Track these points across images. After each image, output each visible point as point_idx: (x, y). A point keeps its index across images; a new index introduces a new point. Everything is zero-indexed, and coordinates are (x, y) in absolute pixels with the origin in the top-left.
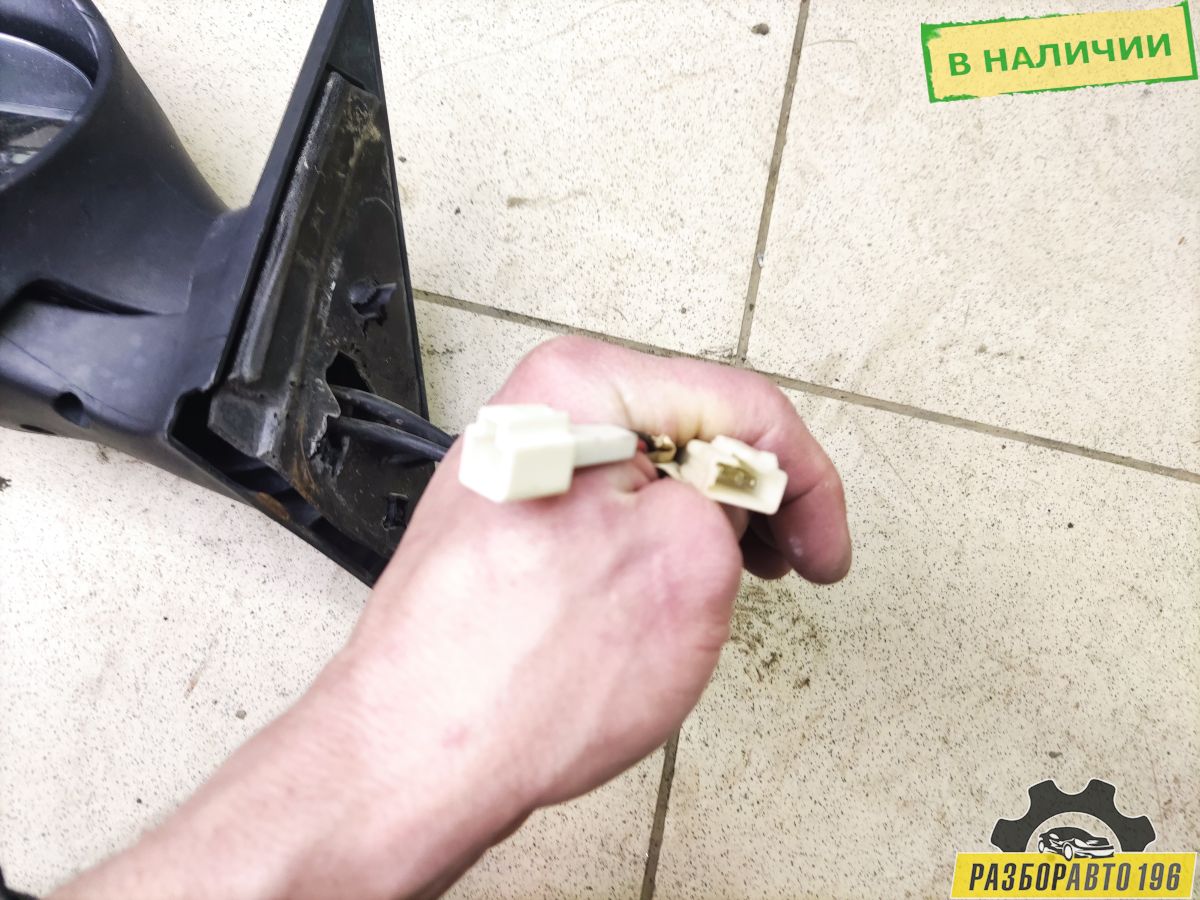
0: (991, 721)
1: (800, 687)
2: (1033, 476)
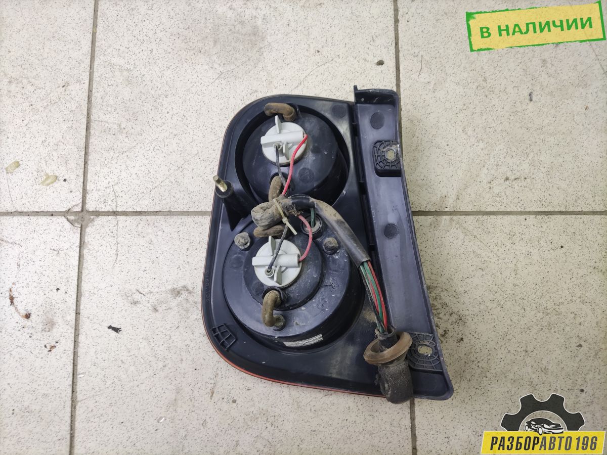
0: (544, 338)
1: (459, 342)
2: (541, 229)
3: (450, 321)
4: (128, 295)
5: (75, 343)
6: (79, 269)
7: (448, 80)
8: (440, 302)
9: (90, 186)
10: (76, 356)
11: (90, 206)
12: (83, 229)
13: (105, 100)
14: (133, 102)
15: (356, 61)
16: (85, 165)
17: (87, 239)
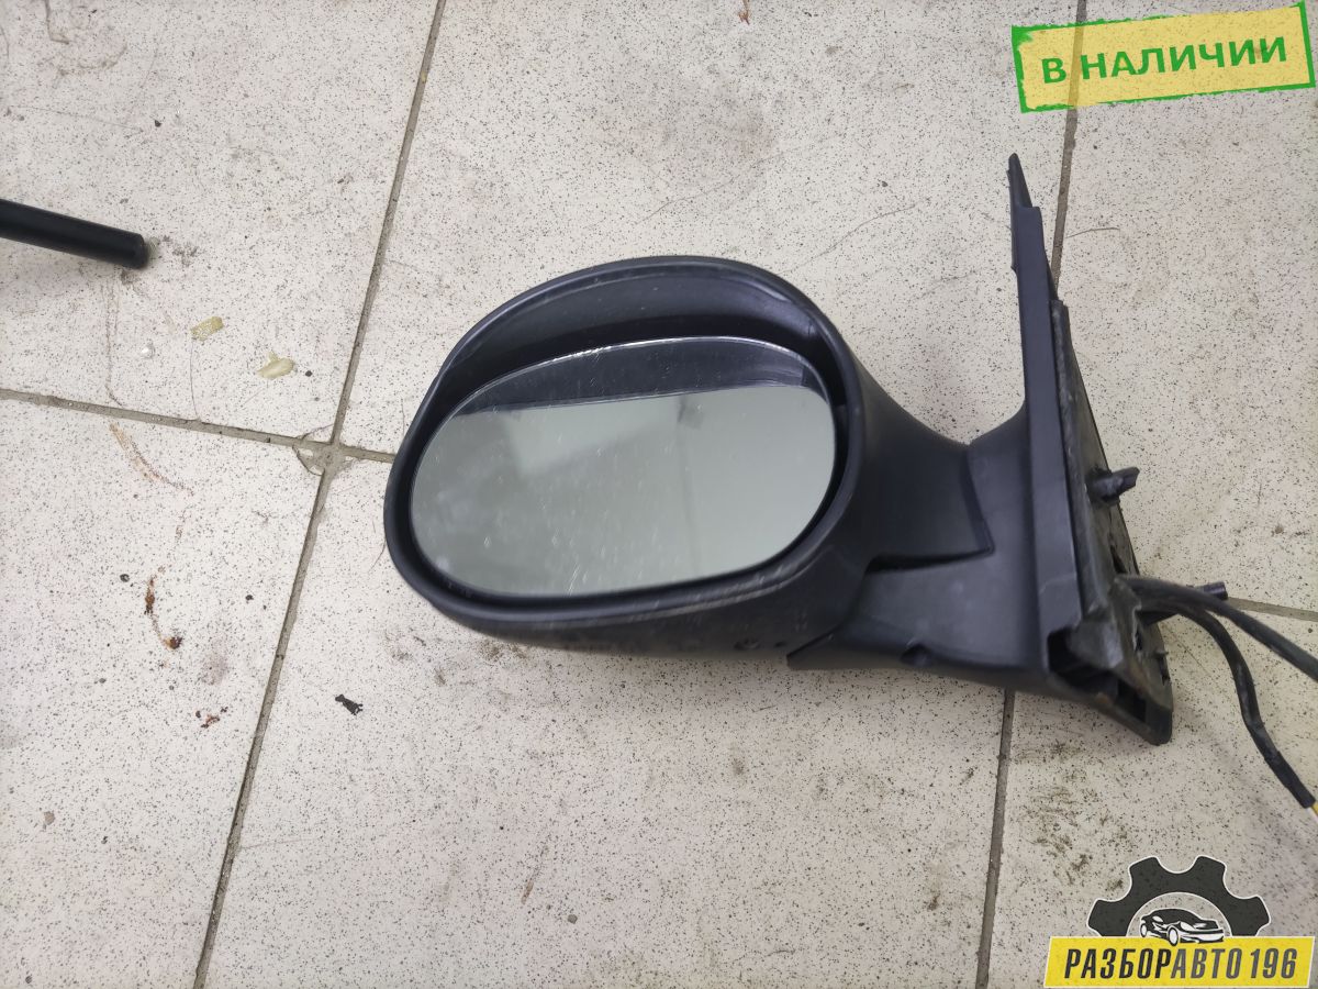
1: (1113, 889)
3: (1099, 836)
4: (390, 637)
5: (260, 720)
6: (301, 561)
7: (1172, 286)
8: (1082, 786)
9: (356, 394)
10: (257, 747)
11: (350, 436)
12: (326, 480)
13: (419, 224)
14: (475, 236)
15: (964, 216)
16: (354, 348)
17: (330, 502)
